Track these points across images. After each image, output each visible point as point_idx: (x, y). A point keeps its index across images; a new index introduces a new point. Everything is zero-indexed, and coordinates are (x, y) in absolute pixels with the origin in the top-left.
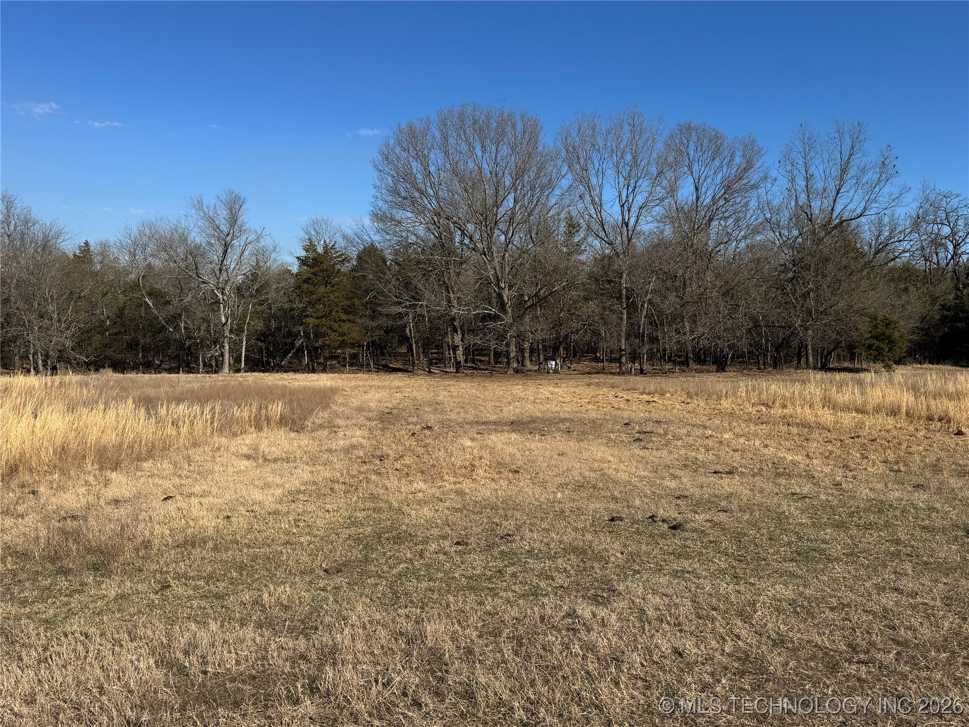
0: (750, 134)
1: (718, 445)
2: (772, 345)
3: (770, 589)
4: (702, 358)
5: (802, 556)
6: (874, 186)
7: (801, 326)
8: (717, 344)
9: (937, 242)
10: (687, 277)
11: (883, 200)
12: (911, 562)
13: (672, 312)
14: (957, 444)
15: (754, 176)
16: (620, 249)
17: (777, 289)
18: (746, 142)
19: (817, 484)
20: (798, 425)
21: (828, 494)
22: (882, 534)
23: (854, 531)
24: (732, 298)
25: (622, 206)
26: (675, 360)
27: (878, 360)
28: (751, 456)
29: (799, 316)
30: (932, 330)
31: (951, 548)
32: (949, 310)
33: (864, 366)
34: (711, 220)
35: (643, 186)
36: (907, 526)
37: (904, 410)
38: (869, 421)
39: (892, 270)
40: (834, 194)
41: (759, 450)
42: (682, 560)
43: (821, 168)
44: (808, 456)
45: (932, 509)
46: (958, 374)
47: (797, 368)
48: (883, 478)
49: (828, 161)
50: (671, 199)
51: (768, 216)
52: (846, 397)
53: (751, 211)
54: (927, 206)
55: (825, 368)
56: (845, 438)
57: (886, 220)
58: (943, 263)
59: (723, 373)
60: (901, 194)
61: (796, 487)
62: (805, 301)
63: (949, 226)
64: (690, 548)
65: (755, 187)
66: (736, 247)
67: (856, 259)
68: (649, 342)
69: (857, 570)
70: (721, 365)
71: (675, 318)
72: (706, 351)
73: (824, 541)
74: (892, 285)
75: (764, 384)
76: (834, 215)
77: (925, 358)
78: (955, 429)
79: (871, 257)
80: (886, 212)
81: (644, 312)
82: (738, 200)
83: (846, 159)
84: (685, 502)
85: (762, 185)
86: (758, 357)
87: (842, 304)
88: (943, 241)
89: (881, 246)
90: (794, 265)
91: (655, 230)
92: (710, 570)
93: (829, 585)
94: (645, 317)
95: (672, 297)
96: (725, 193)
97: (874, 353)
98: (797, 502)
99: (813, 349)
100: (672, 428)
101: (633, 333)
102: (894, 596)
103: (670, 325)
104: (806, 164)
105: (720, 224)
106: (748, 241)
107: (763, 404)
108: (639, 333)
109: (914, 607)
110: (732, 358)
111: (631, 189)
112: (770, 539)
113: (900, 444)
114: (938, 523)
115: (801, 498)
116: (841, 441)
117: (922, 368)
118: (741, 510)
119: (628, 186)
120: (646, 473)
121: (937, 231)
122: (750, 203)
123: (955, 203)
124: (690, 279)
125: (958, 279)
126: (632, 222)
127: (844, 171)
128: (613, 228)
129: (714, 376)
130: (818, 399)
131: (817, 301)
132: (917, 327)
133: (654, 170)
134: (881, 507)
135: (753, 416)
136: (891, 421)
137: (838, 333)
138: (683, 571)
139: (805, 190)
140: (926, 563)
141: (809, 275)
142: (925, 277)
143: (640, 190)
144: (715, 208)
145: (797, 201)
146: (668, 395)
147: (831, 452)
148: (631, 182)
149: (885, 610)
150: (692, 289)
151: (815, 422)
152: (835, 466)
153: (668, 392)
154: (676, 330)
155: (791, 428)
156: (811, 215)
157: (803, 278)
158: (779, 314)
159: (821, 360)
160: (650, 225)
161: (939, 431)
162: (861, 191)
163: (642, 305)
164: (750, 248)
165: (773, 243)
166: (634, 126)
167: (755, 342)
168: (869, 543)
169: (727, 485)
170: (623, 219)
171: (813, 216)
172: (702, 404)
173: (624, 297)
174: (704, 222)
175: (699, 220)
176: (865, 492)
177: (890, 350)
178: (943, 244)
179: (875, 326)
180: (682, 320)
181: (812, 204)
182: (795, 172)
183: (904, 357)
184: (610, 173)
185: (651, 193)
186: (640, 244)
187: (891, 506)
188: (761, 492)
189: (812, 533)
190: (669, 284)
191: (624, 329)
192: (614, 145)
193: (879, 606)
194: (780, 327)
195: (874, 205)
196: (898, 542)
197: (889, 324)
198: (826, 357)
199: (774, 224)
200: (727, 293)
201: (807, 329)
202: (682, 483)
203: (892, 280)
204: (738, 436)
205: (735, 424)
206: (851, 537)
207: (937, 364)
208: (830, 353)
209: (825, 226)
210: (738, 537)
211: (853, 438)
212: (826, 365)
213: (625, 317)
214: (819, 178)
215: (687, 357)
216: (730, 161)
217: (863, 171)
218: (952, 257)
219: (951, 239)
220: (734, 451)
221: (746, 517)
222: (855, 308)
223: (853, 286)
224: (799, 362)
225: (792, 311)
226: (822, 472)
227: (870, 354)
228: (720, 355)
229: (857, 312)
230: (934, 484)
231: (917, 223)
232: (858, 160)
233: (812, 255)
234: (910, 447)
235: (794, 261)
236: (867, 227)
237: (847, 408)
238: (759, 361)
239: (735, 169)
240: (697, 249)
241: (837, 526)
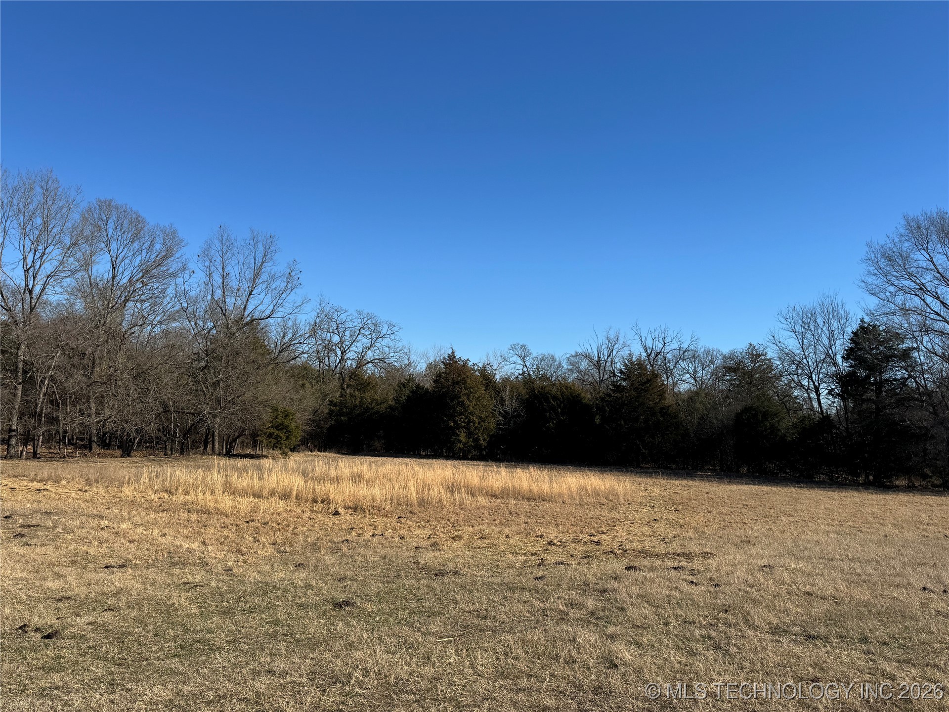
0: (171, 224)
1: (113, 536)
2: (180, 431)
3: (148, 692)
4: (107, 442)
5: (186, 649)
6: (281, 292)
7: (209, 413)
8: (123, 429)
9: (329, 348)
10: (96, 356)
11: (288, 307)
12: (285, 641)
13: (77, 391)
14: (334, 523)
15: (173, 265)
16: (19, 317)
17: (189, 376)
18: (167, 231)
19: (209, 571)
20: (198, 511)
21: (219, 581)
22: (264, 616)
23: (239, 617)
24: (143, 381)
25: (27, 271)
26: (76, 443)
27: (276, 447)
28: (146, 546)
29: (208, 404)
30: (322, 422)
31: (320, 622)
32: (335, 405)
33: (265, 453)
34: (127, 300)
35: (54, 253)
36: (286, 605)
37: (294, 494)
38: (263, 505)
39: (292, 367)
40: (247, 294)
41: (156, 540)
42: (52, 674)
43: (236, 269)
44: (204, 543)
45: (308, 586)
46: (339, 460)
47: (203, 454)
48: (271, 560)
49: (243, 264)
50: (84, 273)
51: (185, 305)
52: (245, 483)
53: (168, 299)
54: (323, 316)
55: (229, 454)
56: (241, 523)
57: (290, 323)
58: (333, 365)
59: (128, 458)
60: (303, 304)
61: (189, 576)
62: (215, 389)
63: (339, 335)
64: (64, 658)
65: (174, 275)
66: (151, 331)
67: (263, 355)
68: (47, 422)
69: (236, 657)
70: (126, 449)
71: (80, 398)
72: (112, 434)
73: (210, 631)
74: (292, 381)
75: (169, 470)
76: (246, 313)
77: (315, 446)
78: (333, 509)
79: (276, 354)
80: (291, 317)
81: (44, 390)
82: (156, 286)
83: (259, 264)
84: (67, 605)
85: (180, 275)
86: (165, 442)
87: (249, 395)
88: (334, 347)
89: (285, 346)
90: (207, 355)
91: (65, 302)
92: (83, 681)
93: (209, 677)
94: (45, 395)
95: (78, 376)
96: (143, 277)
97: (273, 441)
98: (188, 592)
99: (219, 436)
100: (63, 520)
101: (28, 412)
102: (267, 679)
103: (74, 406)
104: (223, 263)
105: (135, 306)
106: (163, 327)
107: (166, 491)
108: (36, 412)
109: (282, 687)
110: (139, 443)
111: (38, 255)
112: (156, 635)
113: (288, 526)
114: (313, 599)
115: (192, 588)
116: (237, 525)
117: (312, 455)
118: (129, 607)
119: (35, 251)
120: (24, 575)
121: (329, 338)
122: (168, 289)
123: (343, 317)
124: (101, 358)
125: (343, 380)
126: (37, 290)
127: (257, 275)
128: (13, 293)
129: (118, 461)
130: (220, 484)
131: (225, 391)
132: (310, 419)
133: (67, 240)
134: (265, 589)
135: (154, 504)
136: (282, 504)
137: (243, 422)
138: (51, 688)
139: (221, 287)
140: (298, 641)
141: (221, 366)
142: (319, 376)
143: (50, 257)
144: (132, 289)
145: (213, 295)
146: (64, 482)
147: (226, 538)
148: (40, 247)
149: (258, 695)
150: (102, 369)
151: (215, 508)
152: (228, 551)
153: (65, 478)
154: (80, 411)
155: (190, 514)
156: (226, 310)
157: (215, 367)
158: (189, 400)
159: (227, 446)
160: (59, 295)
161: (321, 512)
162: (270, 295)
163: (41, 381)
164: (166, 333)
165: (188, 331)
166: (47, 190)
167: (163, 428)
168: (251, 627)
169: (118, 580)
170: (27, 285)
171: (227, 311)
172: (101, 492)
173: (21, 371)
174: (119, 302)
175: (114, 299)
176: (253, 576)
177: (287, 438)
178: (333, 349)
179: (276, 417)
180: (88, 401)
181: (227, 300)
182: (213, 268)
183: (299, 446)
184: (15, 233)
185: (61, 263)
186: (45, 314)
187: (274, 587)
188: (153, 584)
189: (199, 624)
190: (76, 360)
191: (17, 407)
192: (21, 205)
193: (253, 693)
194: (189, 413)
195: (280, 309)
196: (276, 622)
197: (287, 415)
198: (231, 443)
199: (190, 313)
200: (139, 375)
201: (214, 417)
202: (66, 583)
203: (292, 376)
204: (137, 525)
205: (134, 513)
206: (236, 624)
207: (324, 451)
208: (234, 440)
209: (237, 322)
210: (121, 638)
211: (248, 522)
212: (231, 451)
213: (20, 393)
214: (234, 277)
215: (90, 441)
216: (150, 246)
217: (273, 278)
218: (340, 362)
219: (340, 346)
220: (130, 542)
221: (134, 614)
222: (259, 400)
223: (259, 379)
224: (205, 448)
225: (202, 398)
226: (216, 558)
227: (270, 442)
228: (127, 439)
229: (261, 403)
230: (312, 562)
231: (314, 329)
232: (269, 268)
233: (224, 348)
234: (296, 528)
235: (206, 350)
236: (274, 328)
237: (244, 493)
238: (166, 446)
239: (155, 255)
240: (110, 328)
241: (224, 613)
